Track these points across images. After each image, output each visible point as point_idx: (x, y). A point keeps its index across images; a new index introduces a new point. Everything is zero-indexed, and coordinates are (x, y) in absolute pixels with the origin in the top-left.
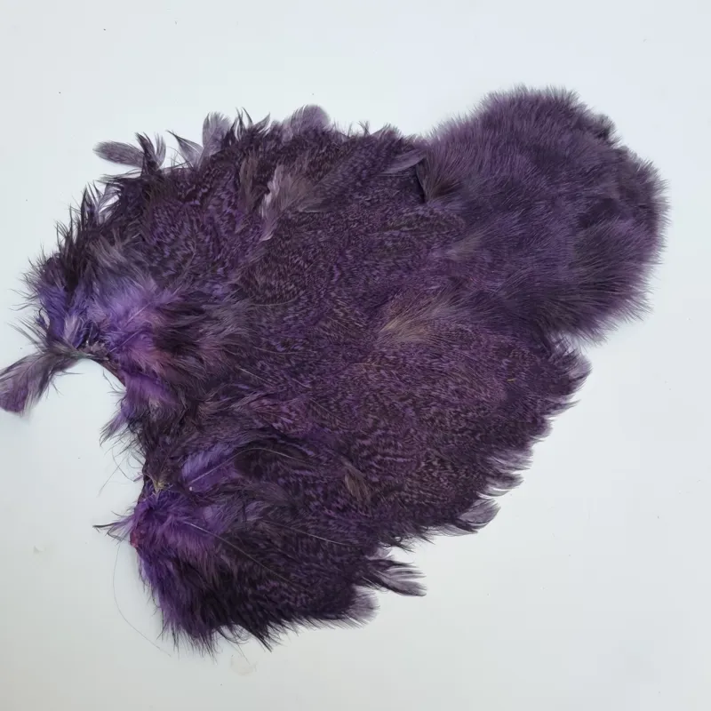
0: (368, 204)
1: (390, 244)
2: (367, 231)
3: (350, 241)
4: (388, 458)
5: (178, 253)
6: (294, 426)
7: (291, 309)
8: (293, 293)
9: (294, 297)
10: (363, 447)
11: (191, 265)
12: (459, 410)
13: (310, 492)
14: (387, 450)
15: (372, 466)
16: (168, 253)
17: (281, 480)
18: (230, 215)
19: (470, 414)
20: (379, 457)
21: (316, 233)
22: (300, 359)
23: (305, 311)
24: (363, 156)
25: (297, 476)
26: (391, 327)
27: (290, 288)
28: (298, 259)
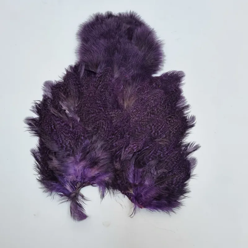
0: (87, 87)
1: (102, 90)
2: (95, 93)
4: (161, 129)
6: (138, 146)
7: (104, 126)
9: (101, 123)
10: (154, 134)
11: (73, 144)
12: (159, 104)
13: (158, 154)
14: (159, 128)
15: (160, 135)
17: (150, 159)
18: (65, 125)
19: (162, 102)
20: (159, 131)
21: (86, 106)
22: (119, 133)
23: (107, 124)
24: (72, 79)
25: (151, 155)
26: (126, 105)
27: (98, 123)
28: (91, 115)
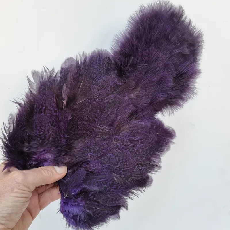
3: (97, 107)
5: (46, 136)
7: (87, 138)
8: (86, 133)
10: (117, 168)
12: (143, 147)
15: (121, 173)
16: (43, 137)
17: (96, 184)
19: (147, 148)
23: (91, 137)
27: (84, 132)
28: (83, 122)
